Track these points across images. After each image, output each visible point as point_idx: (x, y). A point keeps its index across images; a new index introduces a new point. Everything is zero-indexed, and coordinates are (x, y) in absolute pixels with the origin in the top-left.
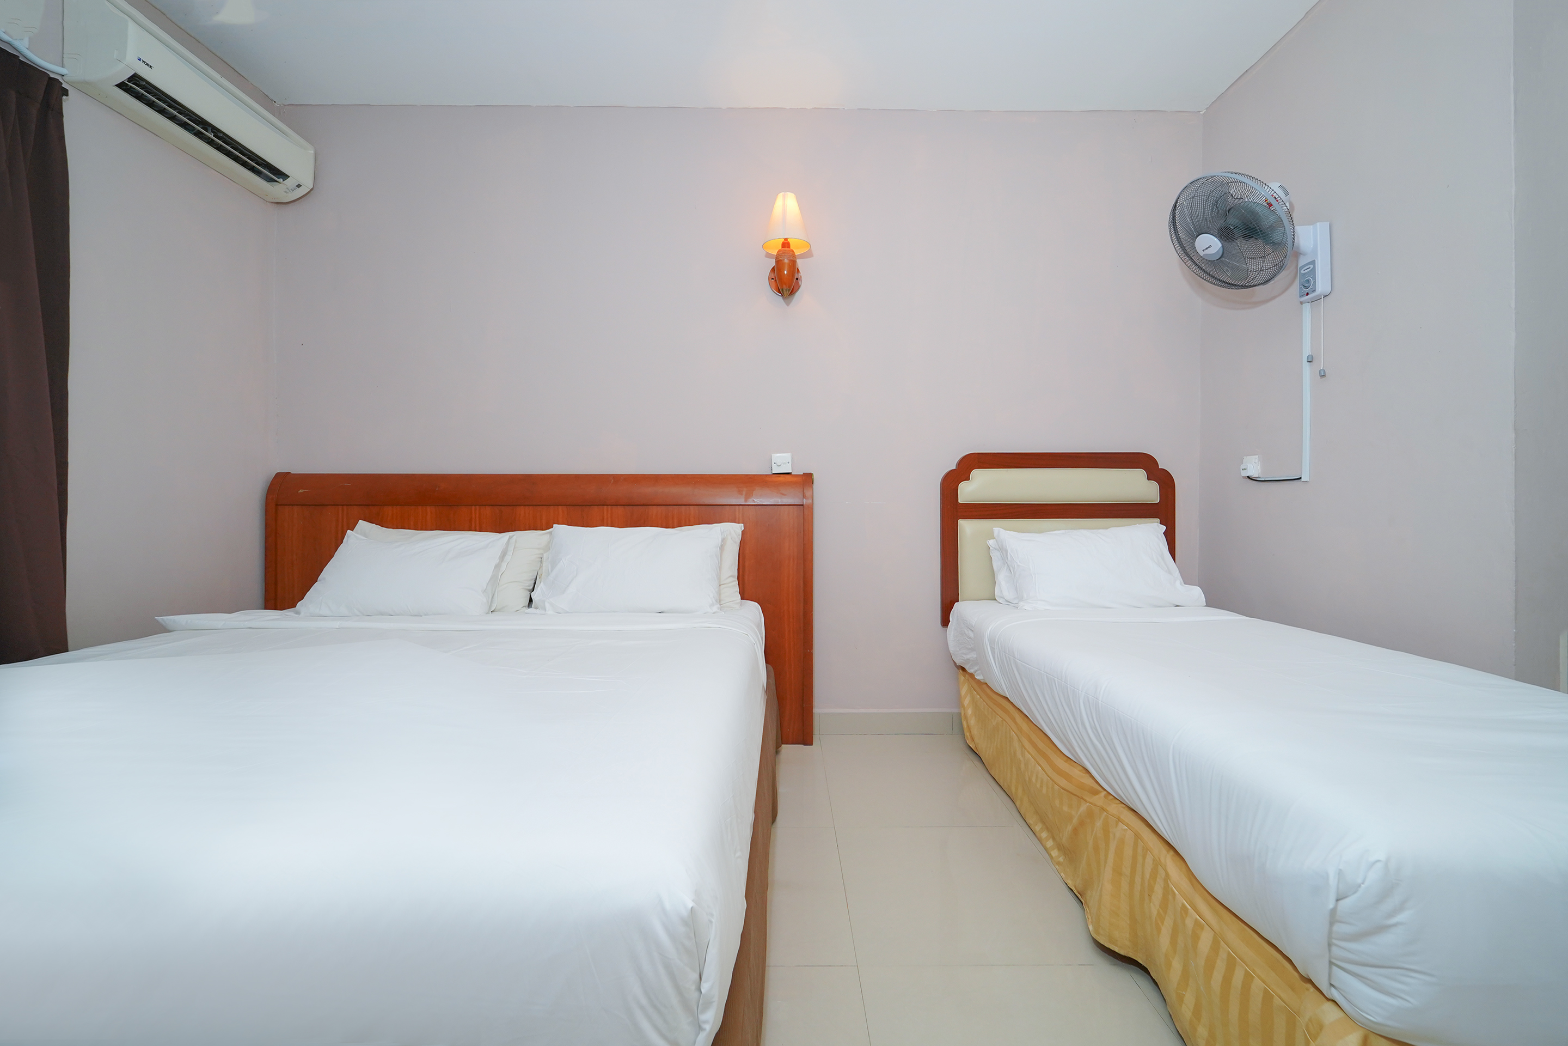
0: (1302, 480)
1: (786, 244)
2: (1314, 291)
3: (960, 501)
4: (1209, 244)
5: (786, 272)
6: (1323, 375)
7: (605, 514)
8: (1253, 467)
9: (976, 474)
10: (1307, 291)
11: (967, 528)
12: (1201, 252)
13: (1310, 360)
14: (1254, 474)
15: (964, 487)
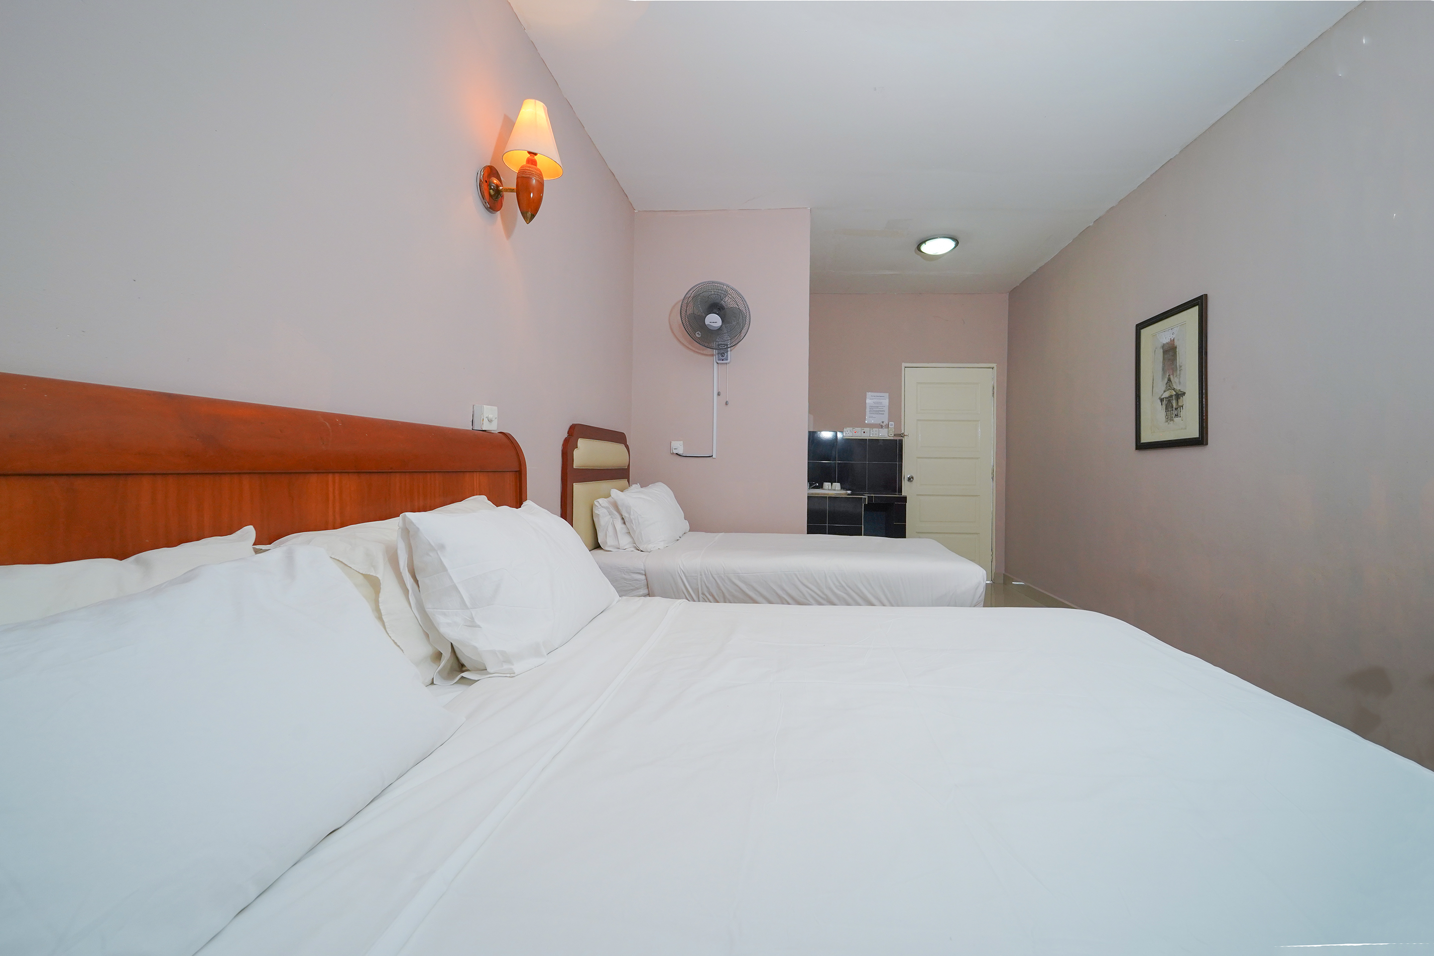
0: (713, 457)
2: (727, 360)
3: (574, 467)
4: (714, 320)
6: (727, 404)
8: (679, 447)
9: (579, 442)
10: (723, 358)
11: (577, 490)
12: (707, 322)
13: (719, 394)
14: (680, 452)
15: (576, 453)
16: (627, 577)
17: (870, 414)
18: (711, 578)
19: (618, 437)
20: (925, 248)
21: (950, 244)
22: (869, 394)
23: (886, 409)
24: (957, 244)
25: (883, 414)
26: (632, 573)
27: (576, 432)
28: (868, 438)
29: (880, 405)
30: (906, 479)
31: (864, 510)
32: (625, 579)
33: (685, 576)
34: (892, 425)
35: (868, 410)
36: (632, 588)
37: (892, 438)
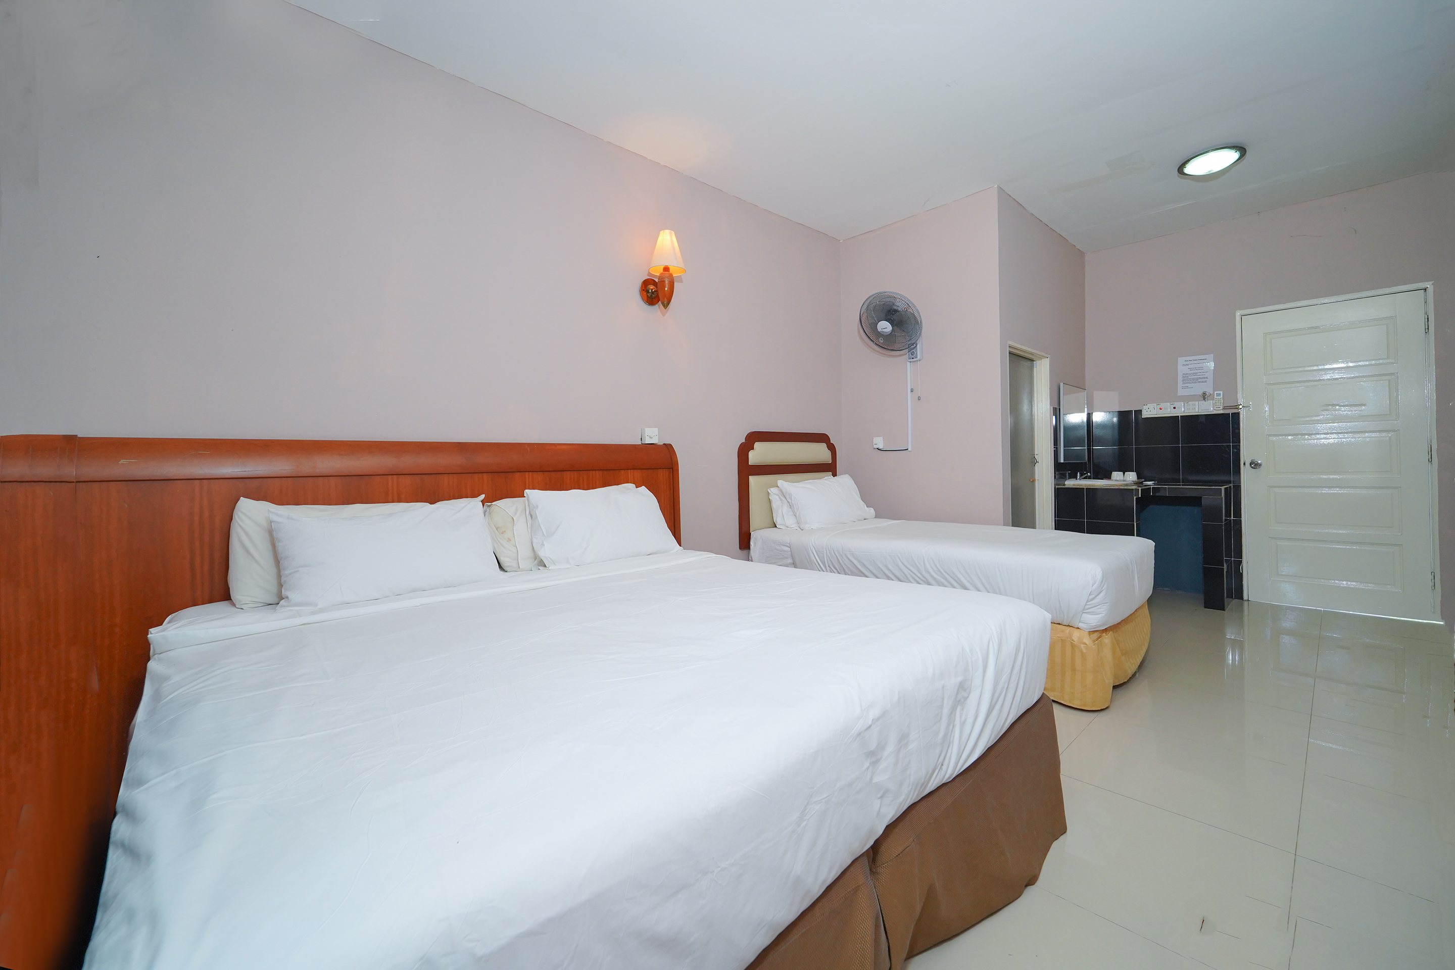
0: (909, 450)
1: (666, 269)
2: (916, 358)
3: (750, 464)
4: (885, 326)
5: (666, 289)
6: (919, 399)
7: (527, 480)
8: (879, 442)
9: (757, 445)
10: (913, 357)
11: (754, 481)
12: (879, 330)
13: (912, 391)
14: (881, 447)
15: (751, 454)
16: (778, 548)
17: (1184, 383)
18: (833, 554)
19: (821, 438)
20: (1190, 169)
21: (1231, 156)
22: (1181, 360)
23: (1210, 376)
24: (1242, 150)
25: (1206, 381)
26: (783, 545)
27: (754, 437)
28: (1180, 415)
29: (1200, 371)
30: (1248, 464)
31: (1136, 504)
32: (778, 550)
33: (816, 551)
34: (1219, 395)
35: (1180, 379)
36: (782, 557)
37: (1221, 412)
